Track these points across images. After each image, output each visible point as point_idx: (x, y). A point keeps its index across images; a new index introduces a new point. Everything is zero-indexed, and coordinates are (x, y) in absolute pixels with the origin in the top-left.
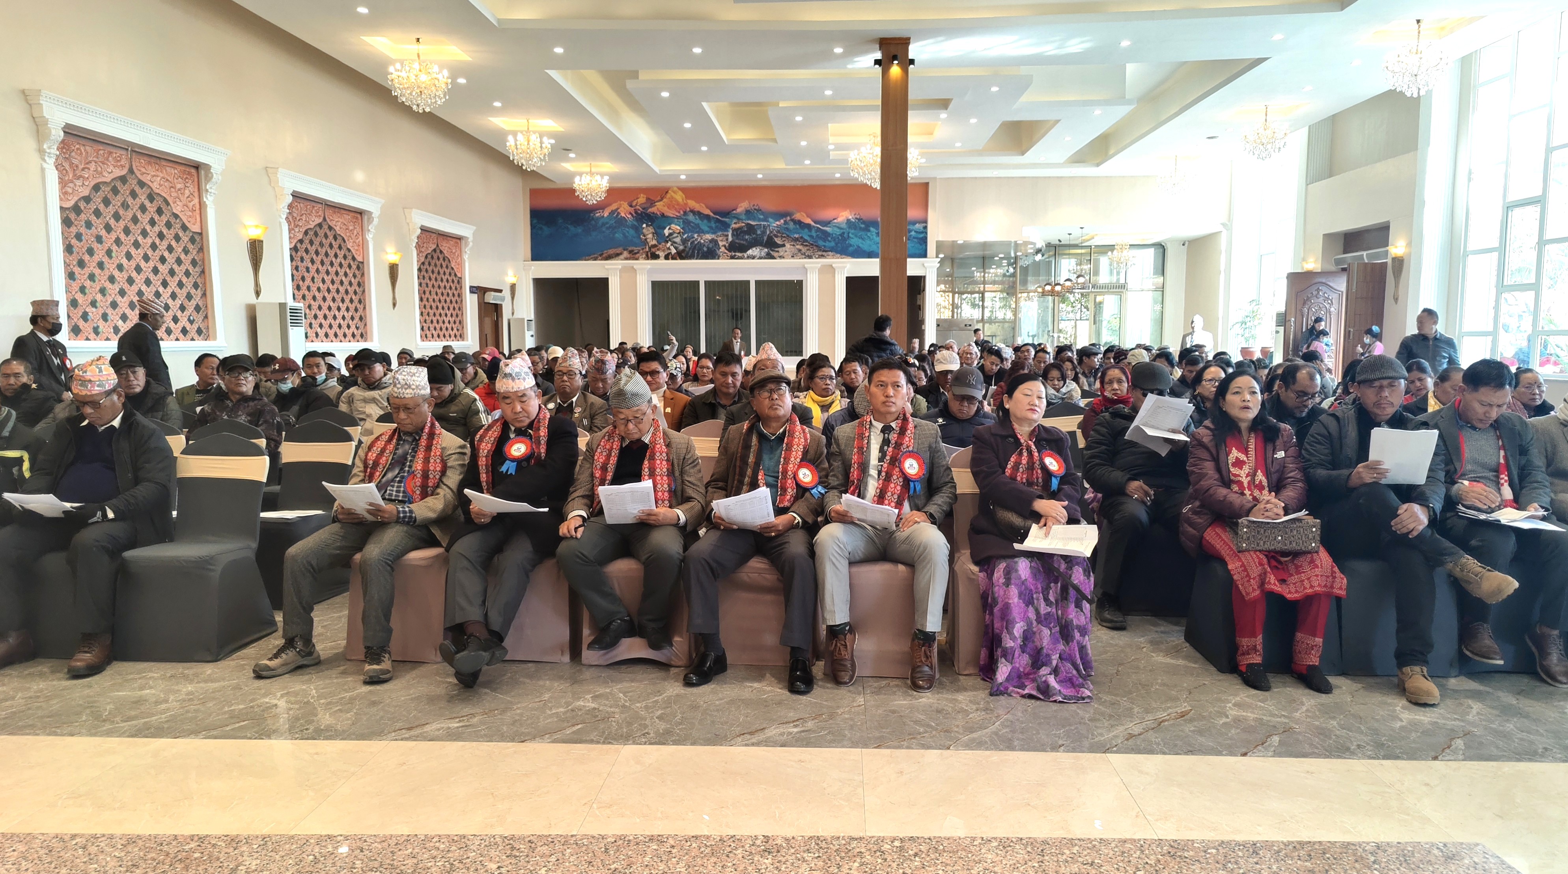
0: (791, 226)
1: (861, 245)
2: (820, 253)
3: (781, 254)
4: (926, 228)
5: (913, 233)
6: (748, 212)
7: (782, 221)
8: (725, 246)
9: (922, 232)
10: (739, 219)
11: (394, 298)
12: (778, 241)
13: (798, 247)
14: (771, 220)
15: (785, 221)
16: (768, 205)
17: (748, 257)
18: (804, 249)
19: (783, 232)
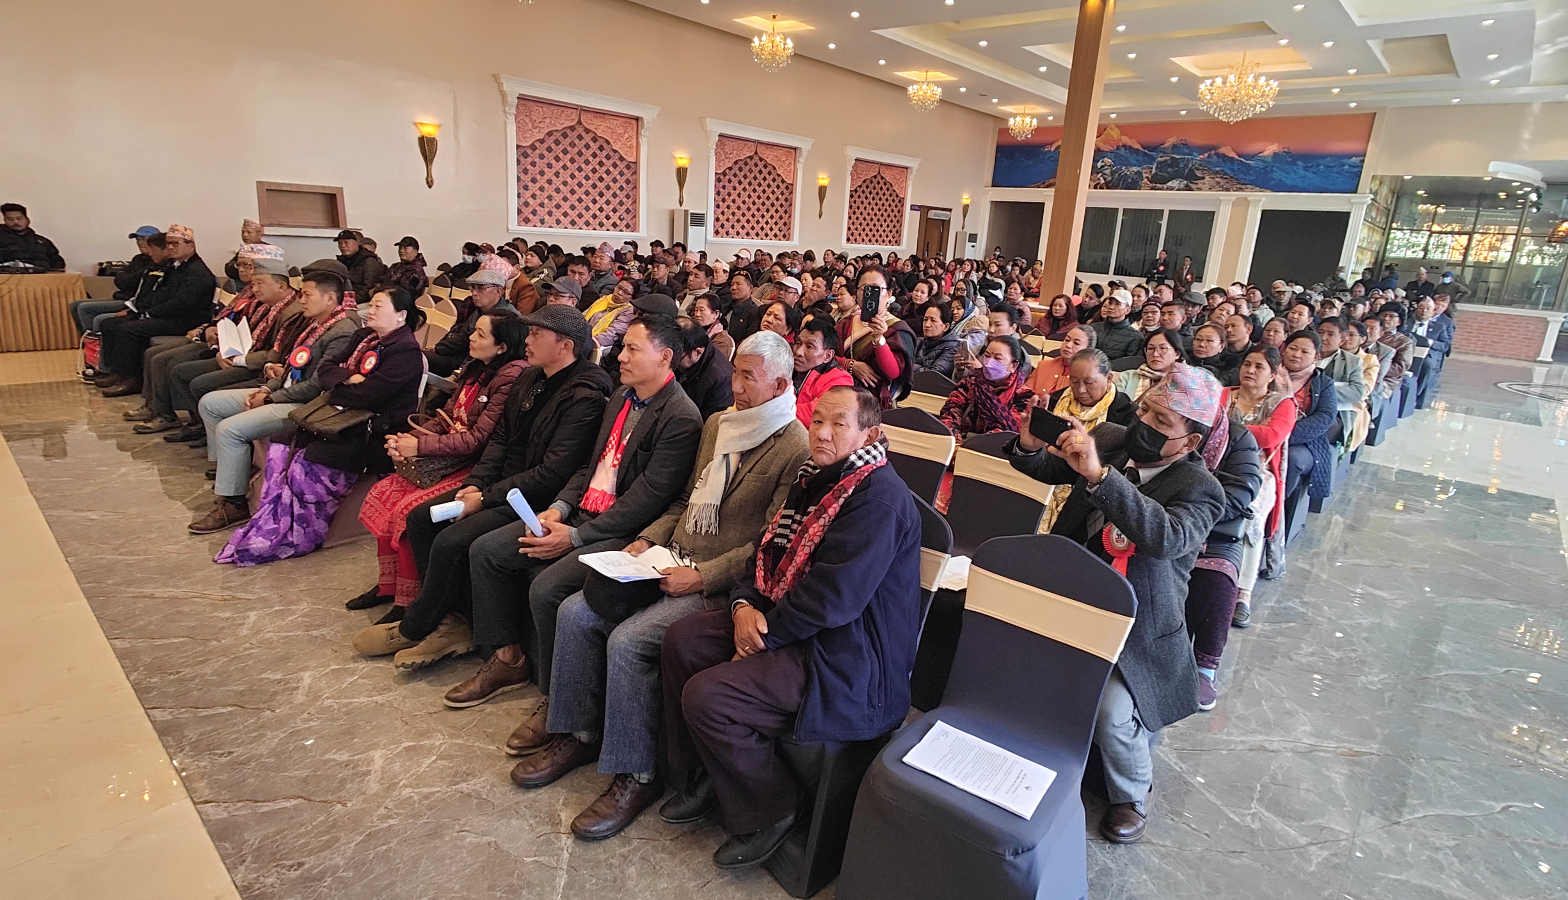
0: (1215, 159)
1: (1284, 179)
2: (1239, 186)
3: (1200, 186)
4: (1363, 161)
5: (1346, 167)
6: (1174, 146)
7: (1206, 155)
8: (1147, 178)
9: (1358, 167)
10: (1165, 153)
11: (821, 210)
12: (1199, 174)
13: (1217, 180)
14: (1195, 154)
15: (1209, 155)
16: (1195, 139)
17: (1168, 189)
18: (1222, 182)
19: (1206, 166)
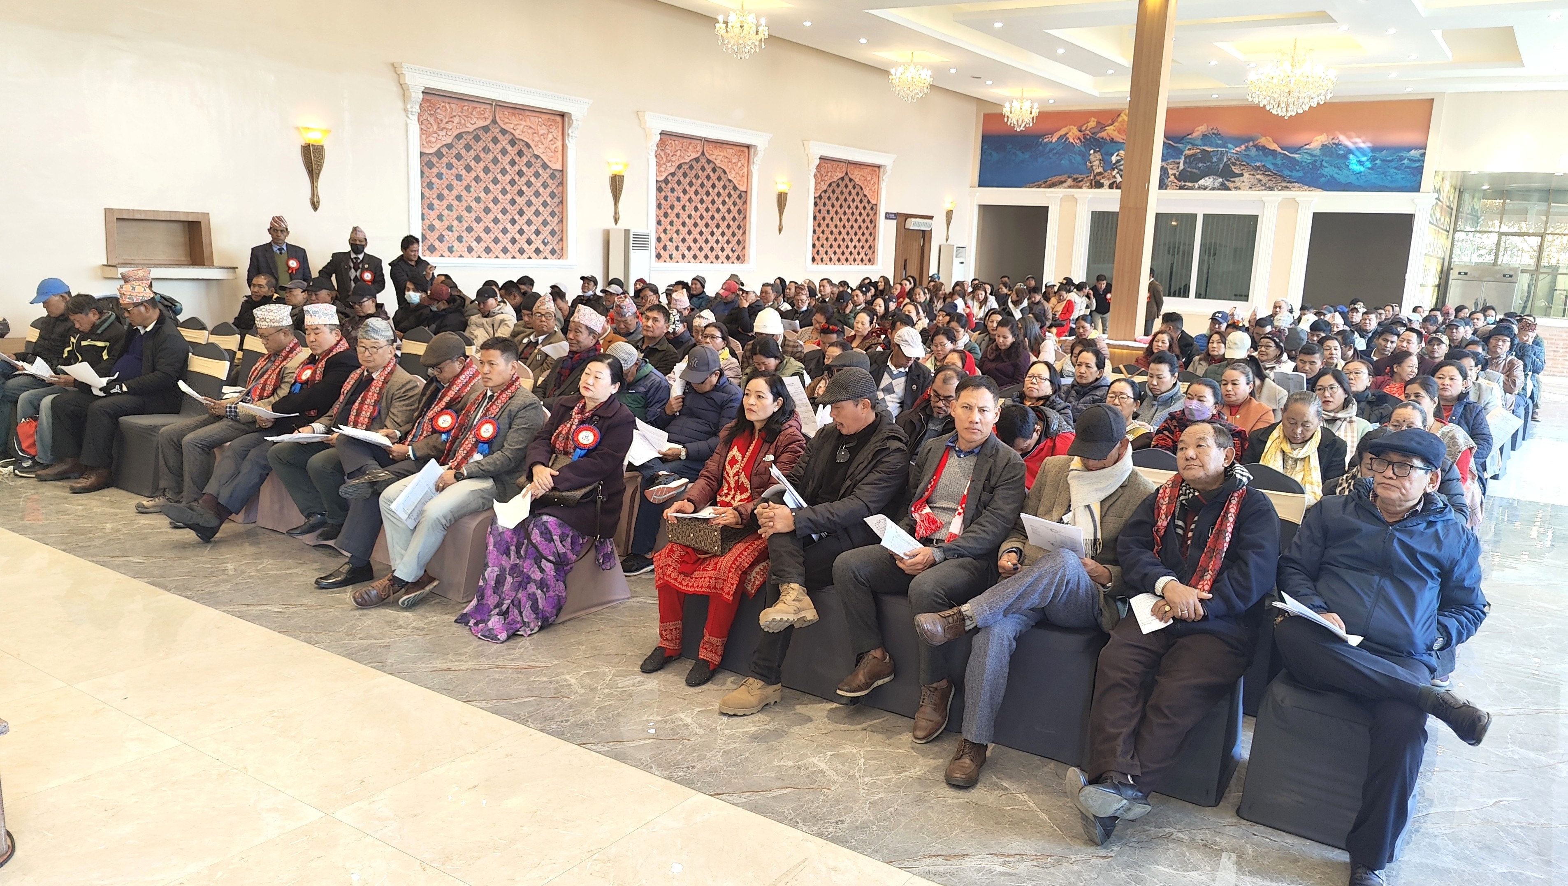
0: (1253, 152)
1: (1335, 176)
2: (1284, 184)
3: (1238, 184)
4: (1424, 155)
5: (1406, 161)
6: (1204, 136)
7: (1243, 147)
8: (1174, 175)
9: (1419, 161)
10: (1193, 145)
11: (780, 224)
12: (1236, 170)
13: (1258, 177)
14: (1230, 146)
15: (1247, 147)
16: (1228, 129)
17: (1199, 188)
18: (1265, 180)
19: (1245, 161)
